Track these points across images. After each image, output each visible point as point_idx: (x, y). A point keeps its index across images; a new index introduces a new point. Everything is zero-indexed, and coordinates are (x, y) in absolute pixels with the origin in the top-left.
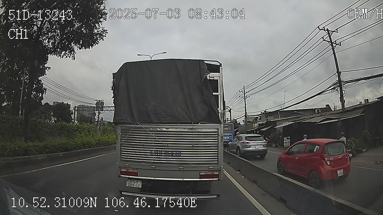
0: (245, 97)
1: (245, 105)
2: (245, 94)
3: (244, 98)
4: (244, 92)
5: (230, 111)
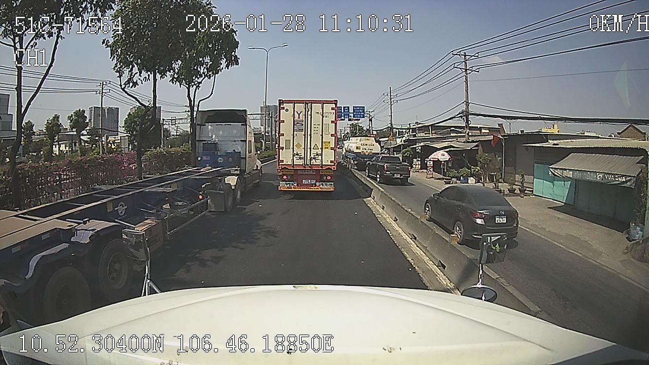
0: (391, 102)
1: (391, 112)
2: (391, 99)
3: (389, 103)
4: (391, 96)
5: (371, 120)
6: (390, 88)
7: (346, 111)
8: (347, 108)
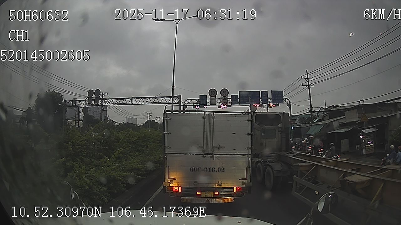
1: (310, 96)
2: (308, 81)
3: (308, 87)
5: (289, 105)
6: (307, 70)
7: (264, 96)
8: (265, 93)
